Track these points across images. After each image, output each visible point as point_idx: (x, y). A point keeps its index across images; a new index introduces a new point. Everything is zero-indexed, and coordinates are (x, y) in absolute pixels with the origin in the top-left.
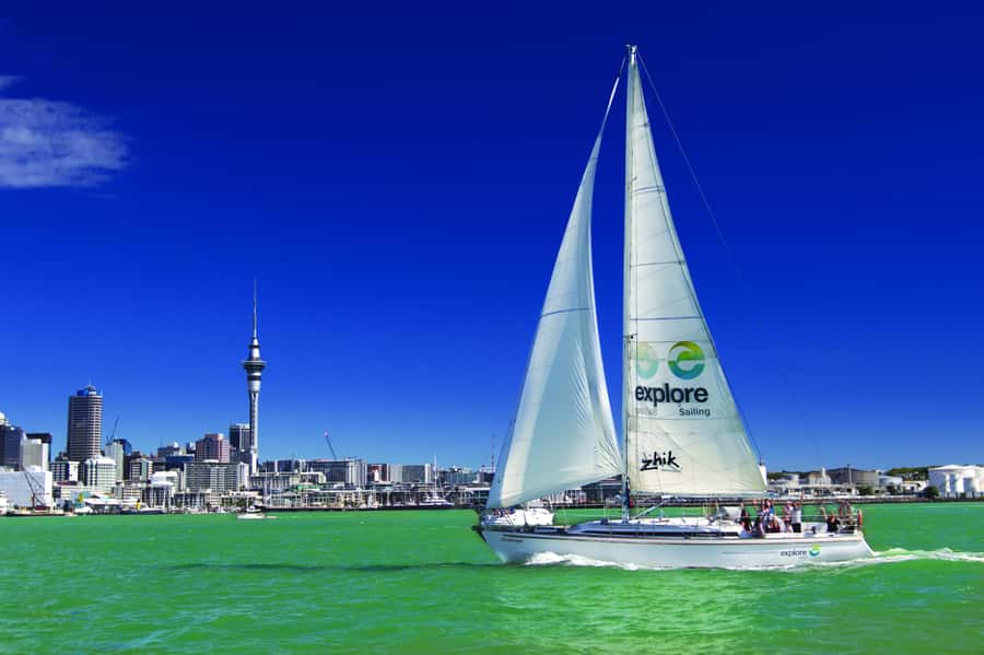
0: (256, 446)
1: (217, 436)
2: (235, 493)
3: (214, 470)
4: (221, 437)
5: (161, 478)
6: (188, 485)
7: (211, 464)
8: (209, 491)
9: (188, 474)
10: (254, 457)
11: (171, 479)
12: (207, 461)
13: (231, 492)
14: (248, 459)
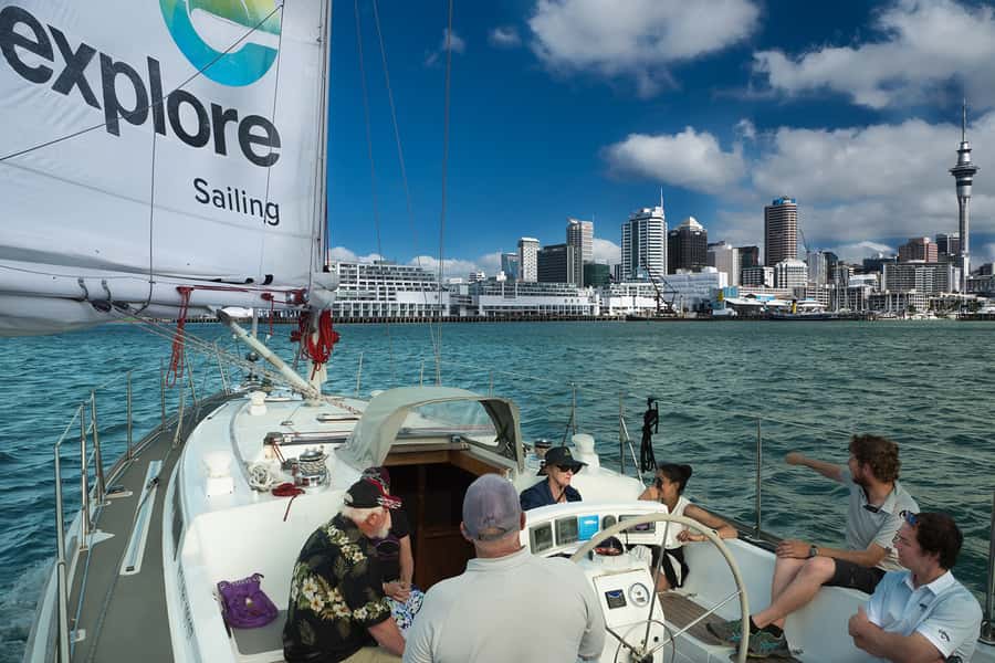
0: (967, 251)
1: (922, 239)
2: (947, 295)
3: (919, 272)
4: (927, 240)
5: (857, 280)
6: (889, 286)
7: (916, 264)
8: (913, 291)
9: (888, 276)
10: (967, 261)
11: (869, 282)
12: (911, 261)
13: (942, 294)
14: (959, 263)
